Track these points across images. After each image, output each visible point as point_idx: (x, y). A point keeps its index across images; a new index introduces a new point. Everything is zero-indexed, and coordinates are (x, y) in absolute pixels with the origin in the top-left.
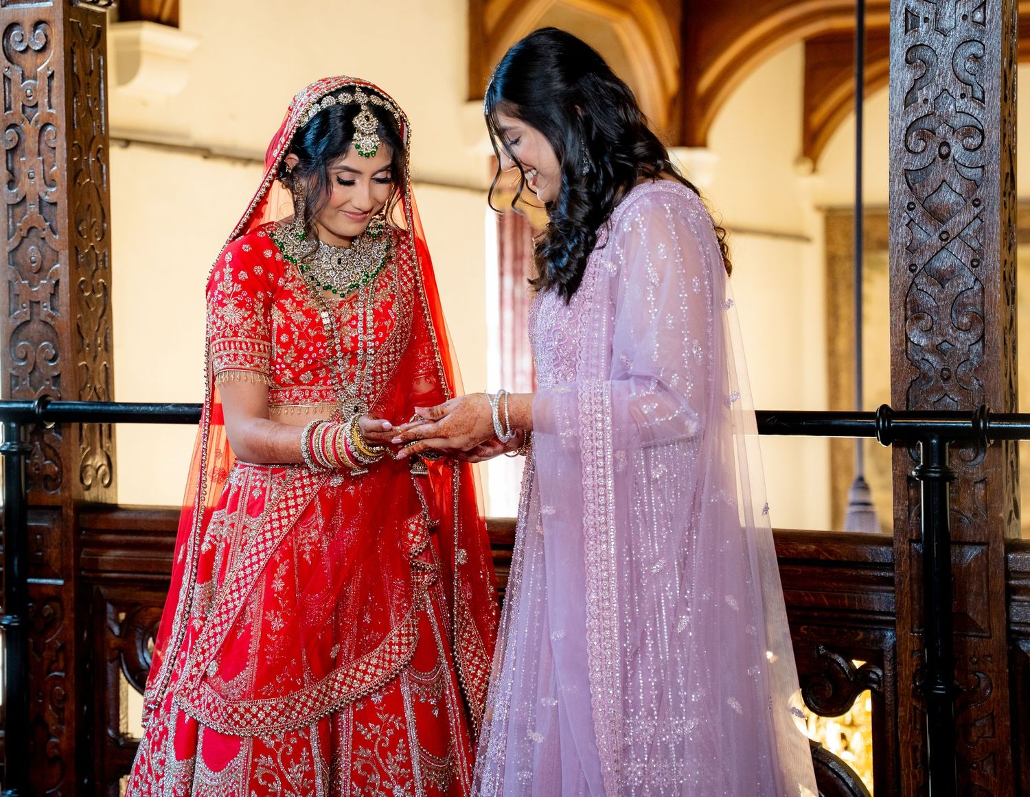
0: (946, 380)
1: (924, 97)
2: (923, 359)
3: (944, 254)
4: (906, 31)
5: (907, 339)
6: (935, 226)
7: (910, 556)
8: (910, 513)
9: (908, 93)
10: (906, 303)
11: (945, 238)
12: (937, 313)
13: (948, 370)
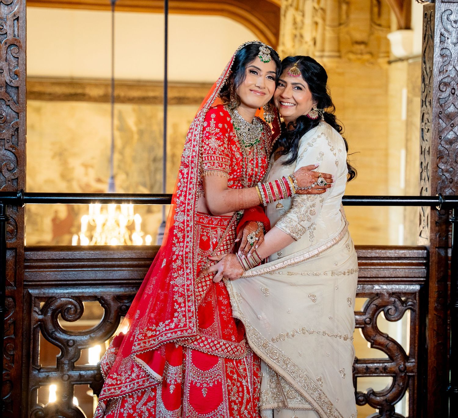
0: (451, 182)
1: (447, 69)
2: (443, 174)
3: (451, 133)
4: (441, 42)
5: (438, 166)
6: (449, 121)
7: (436, 254)
8: (436, 236)
9: (440, 67)
10: (437, 152)
11: (453, 126)
12: (449, 156)
13: (452, 179)
